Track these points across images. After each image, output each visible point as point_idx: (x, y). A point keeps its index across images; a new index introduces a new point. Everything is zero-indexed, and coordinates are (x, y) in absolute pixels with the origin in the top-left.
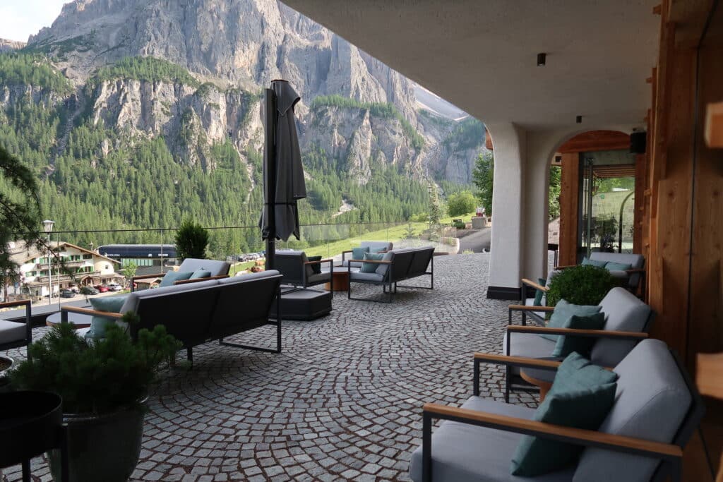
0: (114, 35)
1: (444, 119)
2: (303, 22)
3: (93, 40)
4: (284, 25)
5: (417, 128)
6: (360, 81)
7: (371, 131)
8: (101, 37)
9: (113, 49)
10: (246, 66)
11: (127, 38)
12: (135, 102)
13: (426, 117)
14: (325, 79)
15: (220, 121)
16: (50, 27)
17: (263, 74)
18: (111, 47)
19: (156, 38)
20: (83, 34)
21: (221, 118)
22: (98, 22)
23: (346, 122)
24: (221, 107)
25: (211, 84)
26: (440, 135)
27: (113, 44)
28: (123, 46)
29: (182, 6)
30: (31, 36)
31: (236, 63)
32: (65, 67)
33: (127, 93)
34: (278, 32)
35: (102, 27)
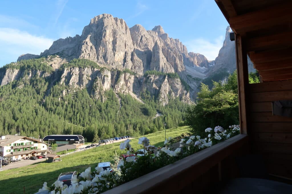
0: (70, 51)
1: (198, 78)
2: (141, 43)
3: (63, 53)
4: (134, 45)
5: (187, 82)
6: (163, 65)
7: (168, 84)
8: (66, 52)
9: (70, 56)
10: (119, 61)
11: (75, 52)
12: (76, 76)
13: (191, 77)
14: (150, 64)
15: (108, 82)
16: (48, 49)
17: (125, 63)
18: (69, 56)
19: (86, 52)
20: (59, 51)
21: (109, 80)
22: (65, 47)
23: (158, 81)
24: (109, 76)
25: (105, 68)
26: (197, 84)
27: (70, 55)
28: (73, 55)
29: (96, 40)
30: (41, 53)
31: (115, 60)
32: (52, 63)
33: (74, 72)
34: (131, 48)
35: (67, 48)
